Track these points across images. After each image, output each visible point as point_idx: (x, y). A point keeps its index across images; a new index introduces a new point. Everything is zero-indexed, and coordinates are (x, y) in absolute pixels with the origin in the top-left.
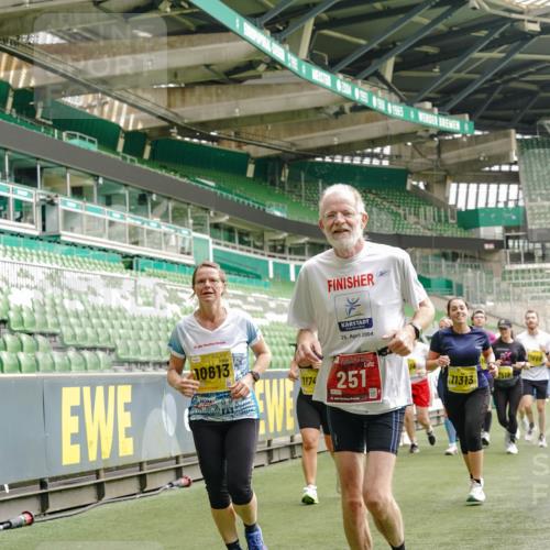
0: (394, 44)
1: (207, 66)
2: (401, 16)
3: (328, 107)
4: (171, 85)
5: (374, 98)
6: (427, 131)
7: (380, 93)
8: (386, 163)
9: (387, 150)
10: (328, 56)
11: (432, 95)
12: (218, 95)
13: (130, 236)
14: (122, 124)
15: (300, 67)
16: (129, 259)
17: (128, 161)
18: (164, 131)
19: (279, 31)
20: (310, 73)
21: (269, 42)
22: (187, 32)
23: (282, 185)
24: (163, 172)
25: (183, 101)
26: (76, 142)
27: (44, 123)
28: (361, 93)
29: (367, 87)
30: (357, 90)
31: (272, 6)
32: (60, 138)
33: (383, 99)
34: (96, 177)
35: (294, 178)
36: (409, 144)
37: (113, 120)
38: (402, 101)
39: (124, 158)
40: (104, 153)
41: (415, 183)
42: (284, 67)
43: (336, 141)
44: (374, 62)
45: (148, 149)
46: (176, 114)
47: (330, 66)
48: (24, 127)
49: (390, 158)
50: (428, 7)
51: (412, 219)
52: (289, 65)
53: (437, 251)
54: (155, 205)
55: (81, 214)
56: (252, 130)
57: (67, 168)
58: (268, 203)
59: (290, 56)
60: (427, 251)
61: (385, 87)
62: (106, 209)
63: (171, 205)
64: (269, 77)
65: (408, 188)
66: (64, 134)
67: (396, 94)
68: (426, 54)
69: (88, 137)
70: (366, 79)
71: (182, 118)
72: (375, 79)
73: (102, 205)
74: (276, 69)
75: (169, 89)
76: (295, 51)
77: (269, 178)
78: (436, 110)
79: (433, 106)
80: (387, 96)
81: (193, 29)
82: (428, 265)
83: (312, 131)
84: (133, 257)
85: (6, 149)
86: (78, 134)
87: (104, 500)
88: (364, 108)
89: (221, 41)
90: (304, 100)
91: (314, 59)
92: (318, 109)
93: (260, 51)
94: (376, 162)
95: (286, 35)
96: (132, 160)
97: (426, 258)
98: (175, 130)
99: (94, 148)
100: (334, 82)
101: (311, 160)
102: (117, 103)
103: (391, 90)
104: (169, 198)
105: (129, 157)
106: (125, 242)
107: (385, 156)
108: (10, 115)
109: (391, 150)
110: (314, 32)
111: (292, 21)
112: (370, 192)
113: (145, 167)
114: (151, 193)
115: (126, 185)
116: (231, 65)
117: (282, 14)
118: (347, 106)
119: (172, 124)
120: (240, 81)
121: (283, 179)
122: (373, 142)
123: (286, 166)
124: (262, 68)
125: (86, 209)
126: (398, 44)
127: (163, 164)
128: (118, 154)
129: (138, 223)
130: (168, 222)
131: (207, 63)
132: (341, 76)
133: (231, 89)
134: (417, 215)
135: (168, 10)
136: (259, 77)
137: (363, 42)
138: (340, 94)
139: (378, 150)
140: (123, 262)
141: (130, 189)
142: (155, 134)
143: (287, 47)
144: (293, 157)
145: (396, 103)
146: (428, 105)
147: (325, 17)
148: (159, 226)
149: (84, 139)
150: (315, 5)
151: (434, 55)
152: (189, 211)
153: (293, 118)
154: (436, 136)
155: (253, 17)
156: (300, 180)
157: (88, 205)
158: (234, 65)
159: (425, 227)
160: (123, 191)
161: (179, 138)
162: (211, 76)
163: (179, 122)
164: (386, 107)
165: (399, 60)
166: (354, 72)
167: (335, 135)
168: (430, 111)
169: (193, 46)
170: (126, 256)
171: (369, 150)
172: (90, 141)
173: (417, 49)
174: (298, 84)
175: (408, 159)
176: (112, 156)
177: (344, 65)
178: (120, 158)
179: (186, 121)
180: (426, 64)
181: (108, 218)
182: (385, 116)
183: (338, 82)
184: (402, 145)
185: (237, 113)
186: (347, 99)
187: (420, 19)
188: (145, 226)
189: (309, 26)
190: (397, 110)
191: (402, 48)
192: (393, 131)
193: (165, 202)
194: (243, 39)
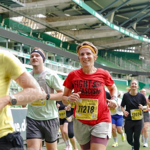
0: (136, 19)
1: (85, 24)
2: (138, 11)
3: (118, 36)
4: (75, 29)
5: (131, 34)
6: (145, 43)
7: (132, 32)
8: (133, 52)
9: (134, 48)
10: (118, 22)
11: (147, 33)
12: (88, 32)
13: (64, 70)
14: (62, 40)
15: (110, 25)
16: (63, 77)
17: (63, 50)
18: (73, 42)
19: (105, 15)
20: (113, 27)
21: (102, 18)
22: (80, 15)
23: (105, 57)
24: (73, 53)
25: (79, 34)
26: (49, 44)
27: (40, 39)
28: (127, 32)
29: (129, 31)
30: (126, 31)
31: (103, 8)
32: (45, 43)
33: (133, 34)
34: (55, 54)
35: (108, 55)
36: (140, 46)
37: (59, 38)
38: (138, 35)
39: (62, 49)
40: (57, 47)
41: (141, 57)
42: (106, 25)
43: (120, 45)
44: (131, 24)
45: (69, 47)
46: (77, 37)
47: (119, 25)
48: (35, 40)
49: (135, 50)
50: (146, 9)
51: (140, 67)
52: (108, 24)
53: (147, 76)
54: (70, 62)
55: (51, 64)
56: (97, 42)
57: (47, 51)
58: (101, 62)
59: (108, 22)
60: (145, 76)
61: (134, 31)
62: (57, 63)
63: (75, 62)
64: (102, 28)
65: (140, 59)
66: (46, 42)
67: (137, 33)
68: (145, 22)
69: (52, 43)
70: (129, 28)
71: (78, 38)
72: (131, 29)
73: (56, 62)
74: (104, 25)
75: (75, 30)
76: (109, 20)
77: (102, 55)
78: (148, 37)
79: (147, 36)
80: (134, 33)
81: (81, 14)
82: (144, 80)
83: (113, 43)
84: (64, 76)
85: (30, 46)
86: (50, 42)
87: (59, 143)
88: (128, 36)
89: (89, 17)
90: (112, 34)
91: (114, 23)
92: (115, 37)
93: (100, 20)
94: (131, 51)
95: (107, 16)
96: (64, 50)
97: (144, 78)
98: (76, 42)
99: (54, 46)
100: (120, 29)
101: (113, 51)
102: (60, 34)
103: (135, 31)
104: (74, 60)
105: (64, 49)
106: (62, 72)
107: (133, 50)
108: (31, 37)
109: (135, 48)
110: (114, 15)
111: (109, 12)
112: (129, 60)
113: (68, 51)
114: (69, 59)
115: (63, 57)
116: (92, 24)
117: (106, 10)
118: (123, 36)
119: (75, 40)
120: (94, 29)
121: (105, 56)
122: (130, 46)
123: (106, 52)
124: (100, 25)
125: (52, 63)
126: (137, 19)
127: (73, 51)
128: (60, 48)
129: (66, 67)
130: (74, 67)
131: (85, 23)
132: (122, 28)
133: (92, 31)
134: (142, 66)
135: (75, 9)
136: (99, 27)
137: (128, 18)
138: (121, 33)
139: (131, 48)
140: (62, 78)
141: (64, 58)
142: (71, 43)
143: (107, 19)
144: (108, 49)
145: (137, 35)
146: (145, 36)
147: (117, 11)
148: (72, 68)
149: (51, 44)
150: (115, 8)
151: (147, 22)
152: (80, 64)
153: (108, 39)
154: (147, 44)
155: (98, 11)
156: (110, 56)
157: (53, 62)
158: (93, 24)
159: (144, 70)
160: (62, 58)
161: (77, 44)
162: (86, 27)
163: (77, 39)
164: (134, 36)
165: (138, 23)
166: (125, 26)
167: (120, 44)
168: (146, 38)
169: (81, 19)
170: (63, 76)
171: (129, 48)
172: (53, 44)
173: (143, 20)
174: (110, 30)
175: (140, 51)
176: (59, 48)
177: (122, 24)
178: (61, 49)
179: (79, 39)
180: (145, 25)
181: (58, 65)
182: (133, 39)
183: (121, 29)
184: (138, 47)
185: (93, 37)
186: (123, 34)
187: (144, 12)
188: (68, 68)
189: (113, 14)
190: (137, 37)
191: (138, 20)
192: (136, 43)
193: (73, 61)
194: (95, 17)
